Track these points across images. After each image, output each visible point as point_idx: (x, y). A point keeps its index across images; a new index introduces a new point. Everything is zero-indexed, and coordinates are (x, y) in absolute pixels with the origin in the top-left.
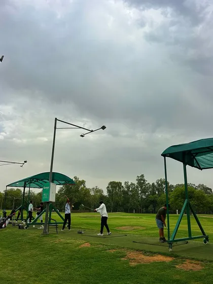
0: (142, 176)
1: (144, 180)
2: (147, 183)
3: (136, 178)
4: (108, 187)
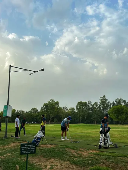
0: (104, 96)
1: (105, 100)
2: (108, 101)
3: (100, 99)
4: (77, 106)
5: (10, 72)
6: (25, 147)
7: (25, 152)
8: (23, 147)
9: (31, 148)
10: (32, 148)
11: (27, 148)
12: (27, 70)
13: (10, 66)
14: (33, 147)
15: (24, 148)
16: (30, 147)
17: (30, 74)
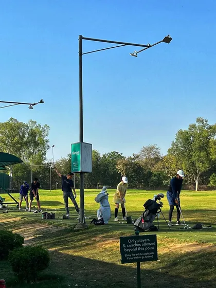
5: (81, 54)
6: (130, 246)
7: (132, 257)
8: (126, 245)
9: (144, 247)
10: (148, 246)
11: (135, 248)
12: (126, 44)
13: (81, 38)
14: (150, 244)
15: (129, 248)
16: (143, 245)
17: (133, 55)
